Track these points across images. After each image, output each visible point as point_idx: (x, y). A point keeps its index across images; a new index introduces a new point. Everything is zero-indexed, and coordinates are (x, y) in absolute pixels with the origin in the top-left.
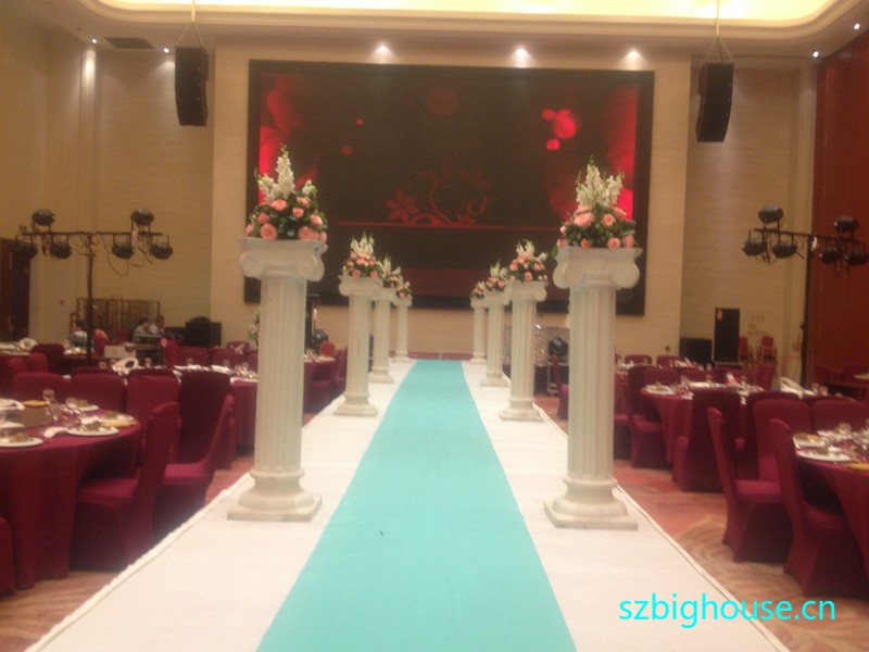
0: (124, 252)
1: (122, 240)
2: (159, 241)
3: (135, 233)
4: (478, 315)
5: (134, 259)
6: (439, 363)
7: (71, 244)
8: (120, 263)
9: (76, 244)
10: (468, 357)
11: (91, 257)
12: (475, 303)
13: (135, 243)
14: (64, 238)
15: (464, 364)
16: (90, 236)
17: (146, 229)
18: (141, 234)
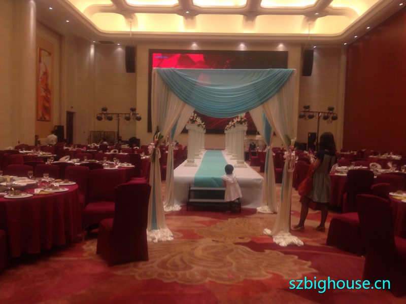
0: (128, 119)
1: (127, 116)
2: (138, 116)
3: (131, 114)
4: (226, 135)
5: (131, 120)
6: (215, 151)
7: (113, 117)
8: (127, 122)
9: (114, 117)
10: (224, 149)
11: (119, 120)
12: (226, 132)
13: (131, 117)
14: (111, 115)
15: (223, 151)
16: (118, 114)
17: (134, 112)
18: (133, 114)
